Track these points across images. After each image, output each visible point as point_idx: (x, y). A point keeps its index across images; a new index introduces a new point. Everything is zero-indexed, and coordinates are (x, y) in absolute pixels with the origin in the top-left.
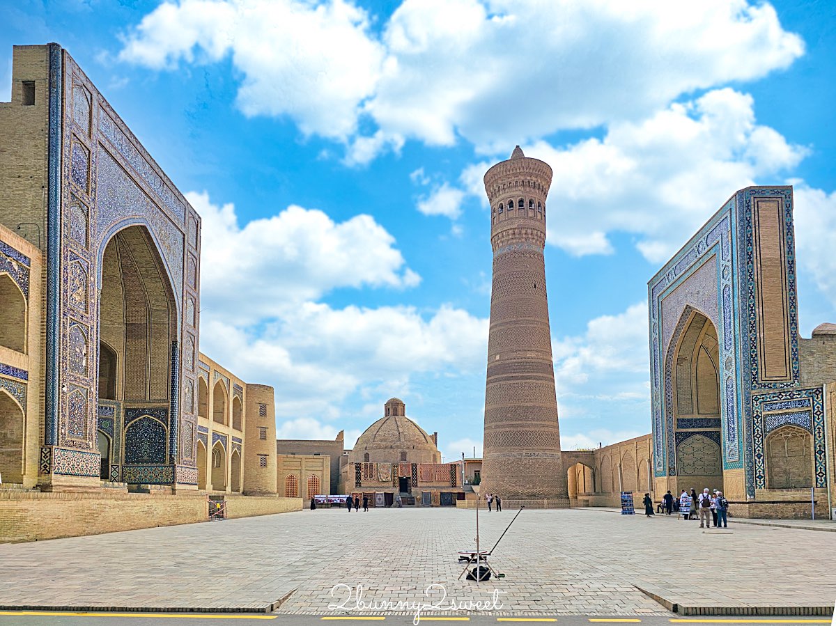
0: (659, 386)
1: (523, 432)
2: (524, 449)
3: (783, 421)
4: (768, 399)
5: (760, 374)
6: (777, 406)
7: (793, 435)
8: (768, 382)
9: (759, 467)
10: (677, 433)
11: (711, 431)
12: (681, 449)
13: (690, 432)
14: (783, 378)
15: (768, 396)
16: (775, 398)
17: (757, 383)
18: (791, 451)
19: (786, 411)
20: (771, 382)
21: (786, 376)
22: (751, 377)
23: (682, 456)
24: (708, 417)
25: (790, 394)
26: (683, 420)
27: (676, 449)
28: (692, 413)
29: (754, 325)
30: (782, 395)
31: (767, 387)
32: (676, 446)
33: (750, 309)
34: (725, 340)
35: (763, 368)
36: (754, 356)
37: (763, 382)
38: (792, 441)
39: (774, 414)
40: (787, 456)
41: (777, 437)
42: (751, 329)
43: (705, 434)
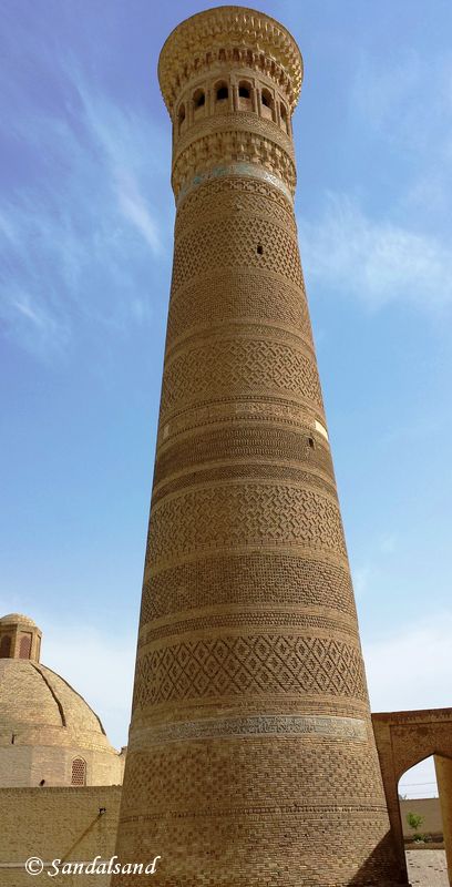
1: (220, 644)
2: (219, 706)
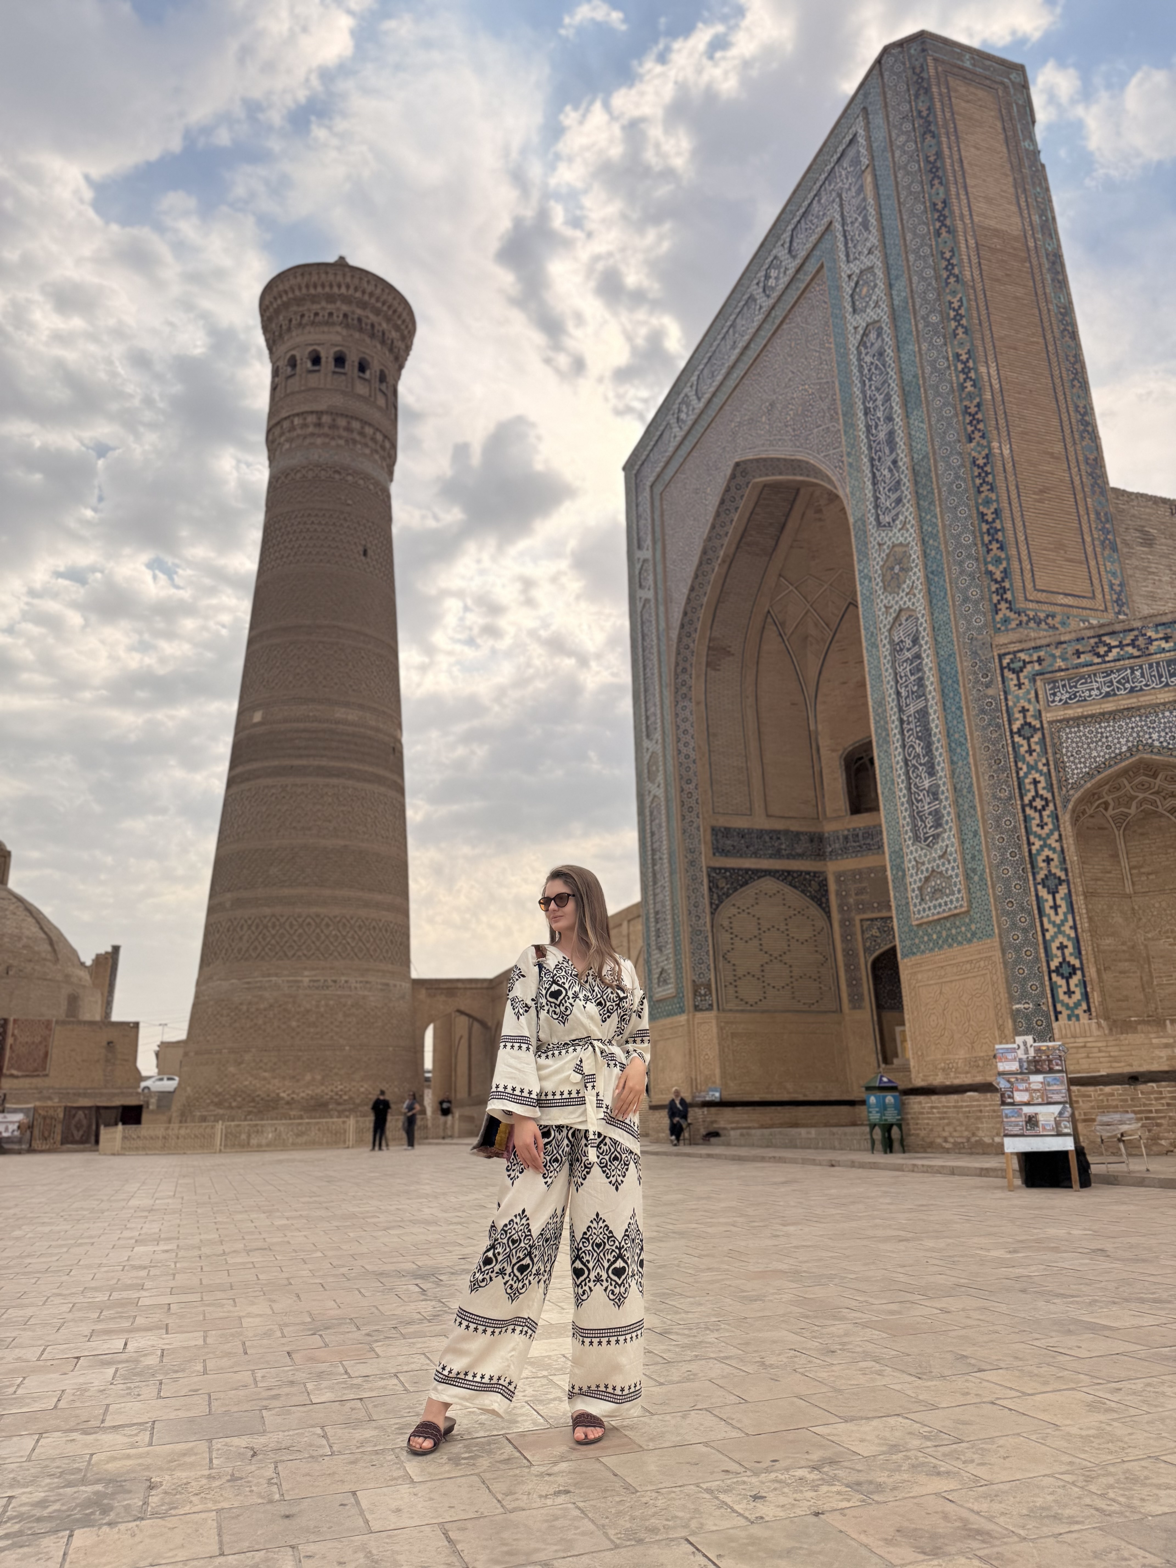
0: (658, 735)
1: (309, 920)
2: (305, 969)
3: (1123, 741)
4: (1060, 663)
5: (1017, 576)
6: (1095, 685)
7: (1144, 806)
8: (1045, 607)
9: (1059, 927)
10: (712, 869)
11: (803, 868)
12: (726, 923)
13: (747, 871)
14: (1085, 603)
15: (1057, 653)
16: (1083, 658)
17: (1010, 609)
18: (1143, 870)
19: (1132, 701)
20: (1052, 609)
21: (1094, 597)
22: (989, 587)
23: (729, 947)
24: (792, 829)
25: (1136, 638)
26: (727, 832)
27: (712, 920)
28: (751, 812)
29: (979, 416)
30: (1106, 644)
31: (1043, 625)
32: (712, 913)
33: (960, 366)
34: (877, 499)
35: (1024, 556)
36: (990, 518)
37: (1031, 605)
38: (1140, 831)
39: (1086, 717)
40: (1129, 890)
41: (1091, 816)
42: (970, 429)
43: (786, 876)
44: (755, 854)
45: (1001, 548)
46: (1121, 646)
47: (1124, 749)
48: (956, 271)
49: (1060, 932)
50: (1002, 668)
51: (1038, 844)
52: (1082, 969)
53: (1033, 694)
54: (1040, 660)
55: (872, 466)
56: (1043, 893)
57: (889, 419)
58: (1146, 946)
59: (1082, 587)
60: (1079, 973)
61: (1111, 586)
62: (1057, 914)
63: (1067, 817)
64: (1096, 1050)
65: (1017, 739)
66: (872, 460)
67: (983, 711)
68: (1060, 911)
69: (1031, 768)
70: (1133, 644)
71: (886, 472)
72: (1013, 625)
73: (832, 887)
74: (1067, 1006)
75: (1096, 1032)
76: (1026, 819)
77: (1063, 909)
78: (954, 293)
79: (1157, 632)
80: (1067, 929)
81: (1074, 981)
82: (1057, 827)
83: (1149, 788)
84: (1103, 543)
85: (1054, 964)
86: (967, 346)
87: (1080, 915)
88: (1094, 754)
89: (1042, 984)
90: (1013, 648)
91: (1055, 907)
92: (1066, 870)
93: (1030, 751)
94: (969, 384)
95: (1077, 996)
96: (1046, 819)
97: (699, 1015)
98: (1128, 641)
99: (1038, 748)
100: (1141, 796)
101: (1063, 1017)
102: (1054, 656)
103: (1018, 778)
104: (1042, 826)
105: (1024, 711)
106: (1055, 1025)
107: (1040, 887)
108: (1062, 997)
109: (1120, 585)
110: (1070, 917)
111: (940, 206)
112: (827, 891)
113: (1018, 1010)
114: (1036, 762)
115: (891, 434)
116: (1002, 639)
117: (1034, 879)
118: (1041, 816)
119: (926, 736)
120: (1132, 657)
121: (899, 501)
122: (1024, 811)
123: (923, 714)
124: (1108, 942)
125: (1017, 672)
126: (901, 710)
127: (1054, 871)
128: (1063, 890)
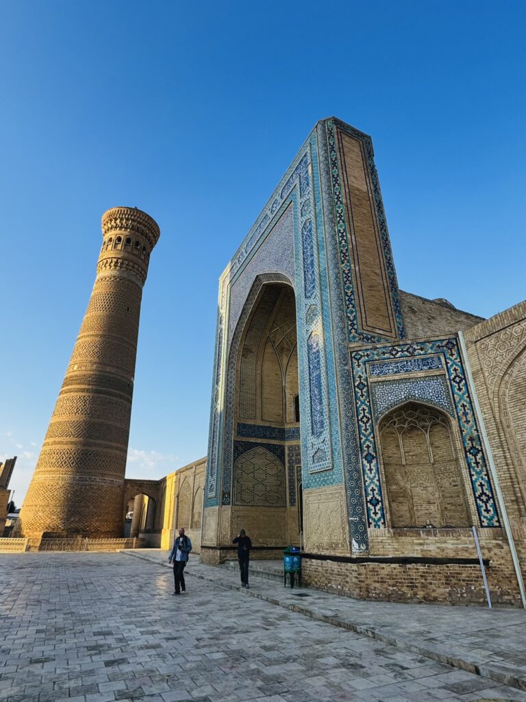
3: (402, 393)
4: (376, 357)
5: (359, 319)
6: (391, 368)
7: (411, 424)
8: (371, 333)
9: (372, 479)
10: (236, 442)
11: (275, 443)
12: (240, 466)
13: (251, 443)
14: (388, 334)
15: (375, 352)
16: (386, 356)
17: (356, 332)
18: (410, 454)
19: (406, 376)
20: (374, 334)
21: (391, 332)
22: (348, 323)
23: (240, 476)
24: (272, 426)
25: (409, 348)
26: (244, 426)
27: (234, 464)
28: (255, 418)
29: (347, 254)
30: (395, 350)
31: (370, 341)
32: (234, 461)
33: (340, 235)
34: (306, 287)
35: (363, 311)
36: (349, 294)
37: (365, 332)
38: (409, 435)
39: (387, 381)
40: (404, 463)
41: (388, 427)
42: (343, 259)
43: (268, 447)
44: (256, 436)
45: (353, 307)
46: (402, 351)
47: (403, 397)
48: (341, 199)
49: (373, 483)
50: (352, 358)
51: (364, 438)
52: (382, 501)
53: (364, 370)
54: (368, 355)
55: (305, 274)
56: (365, 462)
57: (312, 255)
58: (411, 490)
59: (386, 327)
60: (380, 503)
61: (398, 327)
62: (371, 473)
63: (377, 427)
64: (387, 544)
65: (357, 389)
66: (305, 271)
67: (343, 376)
68: (373, 472)
69: (362, 403)
70: (407, 351)
71: (309, 276)
72: (357, 339)
73: (287, 452)
74: (374, 520)
75: (387, 535)
76: (359, 427)
77: (374, 471)
78: (339, 207)
79: (418, 346)
80: (375, 481)
81: (378, 507)
82: (373, 431)
83: (414, 416)
84: (395, 310)
85: (369, 498)
86: (344, 227)
87: (382, 474)
88: (390, 398)
89: (363, 508)
90: (356, 349)
91: (371, 470)
92: (376, 452)
93: (362, 395)
94: (343, 241)
95: (379, 515)
96: (368, 427)
97: (224, 506)
98: (405, 349)
99: (365, 394)
100: (410, 419)
101: (372, 526)
102: (373, 354)
103: (356, 407)
104: (366, 430)
105: (360, 377)
106: (368, 530)
107: (364, 460)
108: (372, 515)
109: (402, 328)
110: (377, 475)
111: (336, 176)
112: (284, 453)
113: (352, 520)
114: (365, 400)
115: (312, 261)
116: (352, 345)
117: (362, 456)
118: (366, 426)
119: (319, 386)
120: (407, 356)
121: (314, 287)
122: (358, 423)
123: (319, 376)
124: (394, 487)
125: (358, 360)
126: (310, 375)
127: (370, 452)
128: (374, 462)
